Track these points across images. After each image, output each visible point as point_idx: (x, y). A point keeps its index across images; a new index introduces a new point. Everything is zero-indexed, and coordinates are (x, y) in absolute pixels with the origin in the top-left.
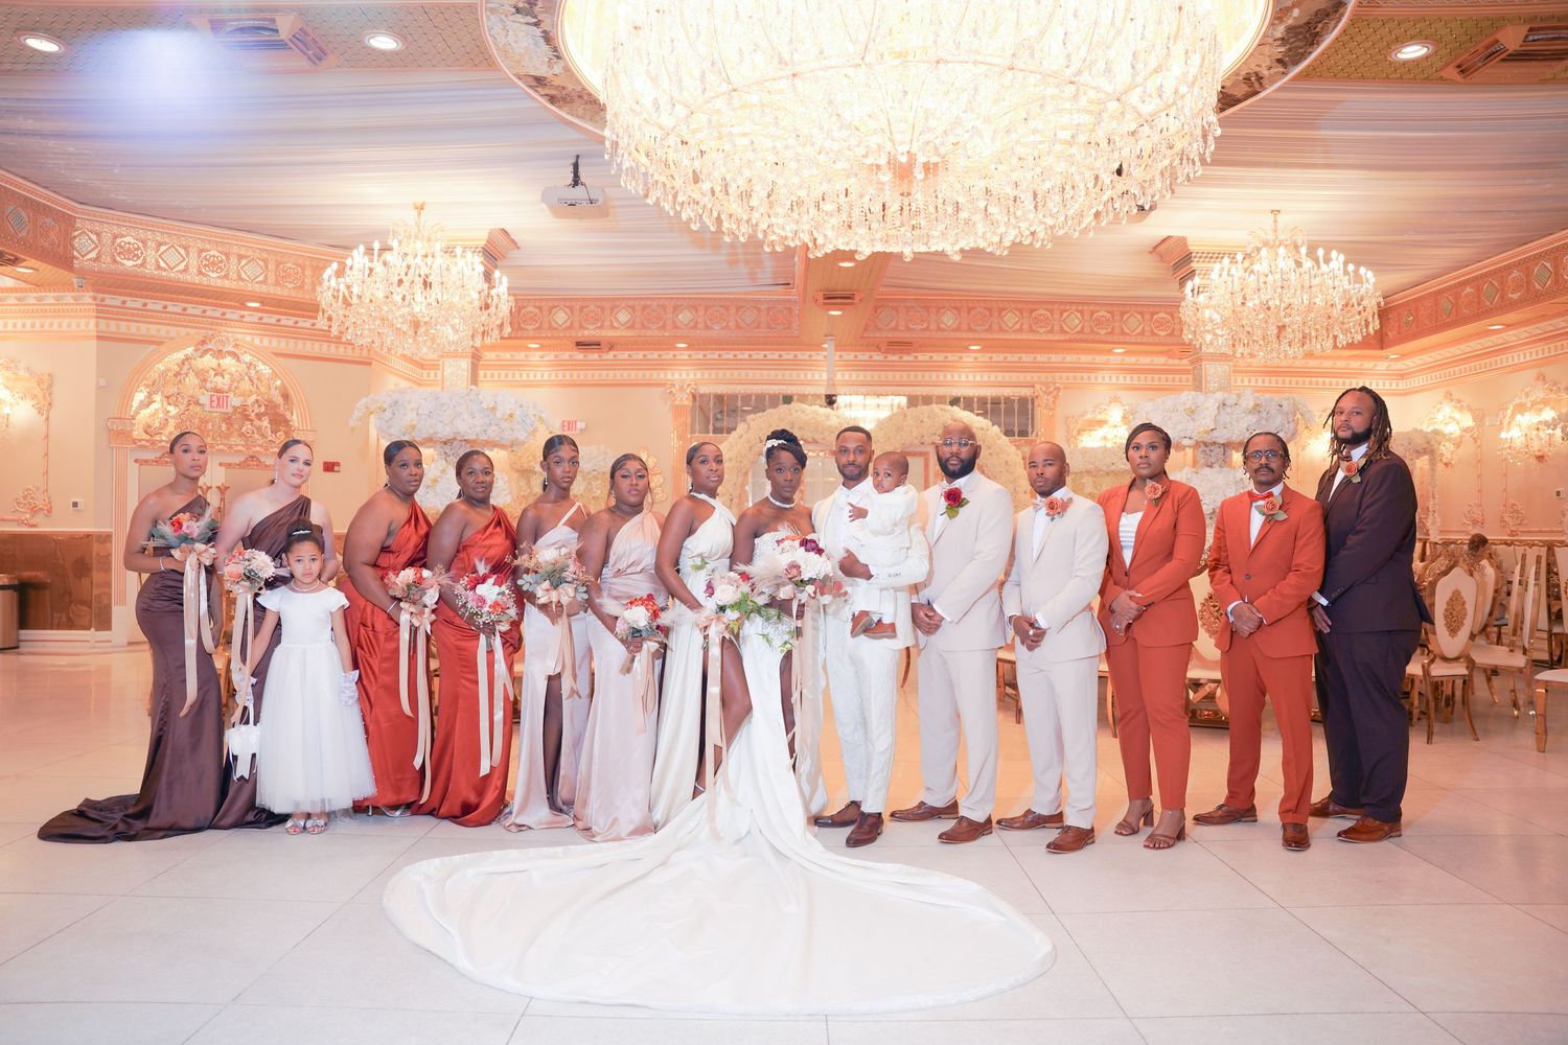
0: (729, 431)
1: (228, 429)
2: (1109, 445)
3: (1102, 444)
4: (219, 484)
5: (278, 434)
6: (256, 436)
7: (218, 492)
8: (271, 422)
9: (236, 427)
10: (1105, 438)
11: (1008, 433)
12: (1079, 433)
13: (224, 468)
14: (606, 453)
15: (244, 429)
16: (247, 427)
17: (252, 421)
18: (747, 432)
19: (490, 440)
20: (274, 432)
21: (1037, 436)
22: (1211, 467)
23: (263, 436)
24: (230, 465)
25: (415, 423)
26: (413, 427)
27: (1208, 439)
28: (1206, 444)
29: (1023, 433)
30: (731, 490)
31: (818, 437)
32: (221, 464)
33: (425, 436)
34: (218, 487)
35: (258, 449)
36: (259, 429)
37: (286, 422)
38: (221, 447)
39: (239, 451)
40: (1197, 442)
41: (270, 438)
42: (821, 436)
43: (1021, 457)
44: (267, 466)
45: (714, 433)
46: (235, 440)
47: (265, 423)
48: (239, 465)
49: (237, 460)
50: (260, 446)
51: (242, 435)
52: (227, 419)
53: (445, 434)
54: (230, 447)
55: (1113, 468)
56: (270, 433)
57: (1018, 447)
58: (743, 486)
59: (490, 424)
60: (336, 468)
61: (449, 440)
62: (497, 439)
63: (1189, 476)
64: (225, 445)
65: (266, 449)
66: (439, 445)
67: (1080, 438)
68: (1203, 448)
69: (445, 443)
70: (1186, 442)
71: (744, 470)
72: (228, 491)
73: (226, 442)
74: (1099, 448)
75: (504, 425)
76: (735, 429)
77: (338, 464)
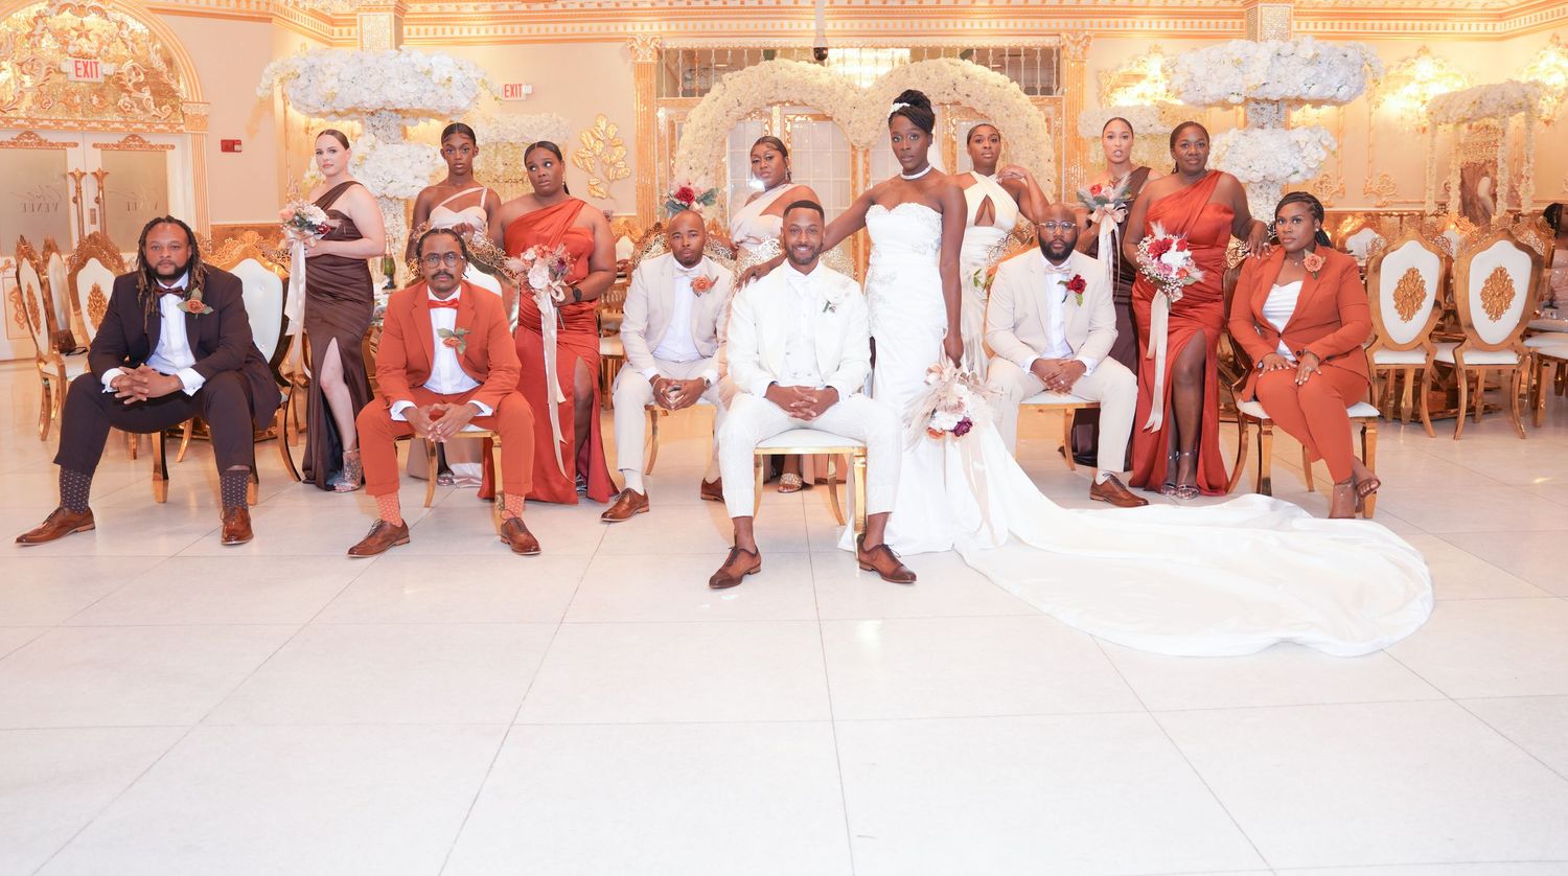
0: (702, 93)
1: (100, 102)
2: (1148, 103)
3: (1138, 102)
4: (95, 170)
5: (163, 108)
6: (137, 111)
7: (95, 180)
8: (153, 93)
9: (111, 99)
10: (1143, 96)
11: (1030, 91)
12: (1112, 90)
13: (99, 150)
14: (559, 122)
15: (120, 103)
16: (124, 100)
17: (129, 92)
18: (723, 95)
19: (425, 108)
20: (158, 105)
21: (1063, 93)
22: (1262, 127)
23: (144, 109)
24: (106, 146)
25: (336, 91)
26: (334, 96)
27: (1259, 95)
28: (1257, 102)
29: (1047, 91)
30: (705, 161)
31: (806, 98)
32: (95, 146)
33: (349, 106)
34: (95, 174)
35: (139, 126)
36: (139, 102)
37: (173, 94)
38: (94, 124)
39: (118, 130)
40: (1247, 100)
41: (154, 113)
42: (810, 97)
43: (1044, 119)
44: (152, 147)
45: (683, 96)
46: (112, 116)
47: (146, 94)
48: (118, 146)
49: (114, 139)
50: (143, 122)
51: (120, 110)
52: (100, 91)
53: (373, 102)
54: (105, 124)
55: (1151, 130)
56: (153, 107)
57: (1041, 107)
58: (719, 158)
59: (425, 91)
60: (237, 147)
61: (376, 111)
62: (435, 108)
63: (1237, 139)
64: (98, 122)
65: (150, 126)
66: (365, 117)
67: (1114, 95)
68: (1253, 105)
69: (372, 114)
70: (1234, 99)
71: (720, 139)
72: (106, 178)
73: (98, 118)
74: (1135, 107)
75: (441, 91)
76: (708, 91)
77: (239, 142)
